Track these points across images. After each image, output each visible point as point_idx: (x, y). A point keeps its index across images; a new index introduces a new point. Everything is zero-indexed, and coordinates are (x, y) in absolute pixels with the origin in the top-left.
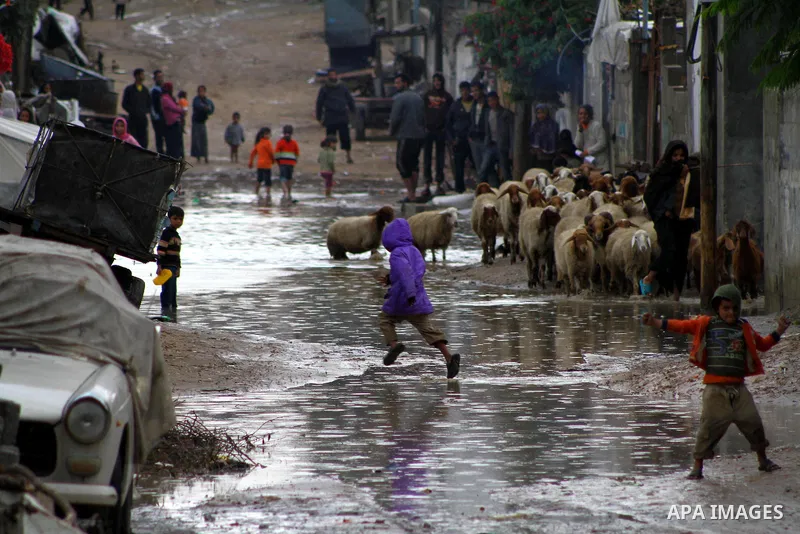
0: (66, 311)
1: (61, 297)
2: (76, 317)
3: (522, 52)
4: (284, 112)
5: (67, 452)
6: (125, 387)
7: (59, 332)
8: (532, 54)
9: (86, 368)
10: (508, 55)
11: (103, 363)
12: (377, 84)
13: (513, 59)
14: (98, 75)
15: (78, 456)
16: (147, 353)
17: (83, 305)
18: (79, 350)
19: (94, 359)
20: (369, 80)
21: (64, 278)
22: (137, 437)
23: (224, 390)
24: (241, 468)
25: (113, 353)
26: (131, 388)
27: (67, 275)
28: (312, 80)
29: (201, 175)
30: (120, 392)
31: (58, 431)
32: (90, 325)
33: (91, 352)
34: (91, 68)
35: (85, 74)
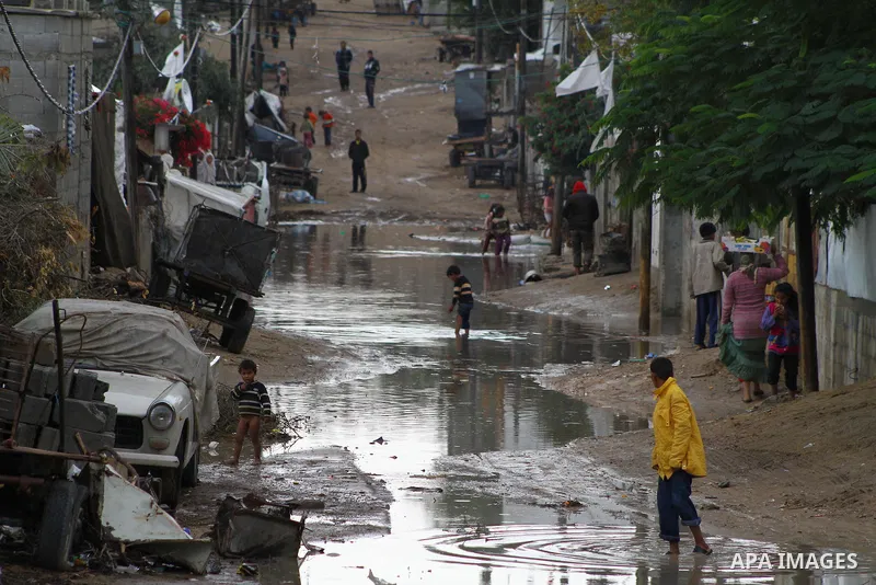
0: (155, 350)
1: (152, 341)
2: (160, 352)
3: (556, 143)
4: (422, 165)
5: (150, 436)
6: (189, 396)
7: (150, 362)
8: (563, 144)
9: (165, 383)
10: (547, 145)
11: (176, 381)
12: (486, 148)
13: (551, 148)
14: (291, 138)
15: (156, 438)
16: (202, 375)
17: (166, 346)
18: (161, 372)
19: (171, 379)
20: (481, 145)
21: (154, 329)
22: (196, 427)
23: (299, 383)
24: (285, 438)
25: (182, 375)
26: (192, 396)
27: (156, 328)
28: (445, 142)
29: (356, 212)
30: (184, 397)
31: (144, 422)
32: (168, 358)
33: (168, 374)
34: (287, 133)
35: (283, 138)
